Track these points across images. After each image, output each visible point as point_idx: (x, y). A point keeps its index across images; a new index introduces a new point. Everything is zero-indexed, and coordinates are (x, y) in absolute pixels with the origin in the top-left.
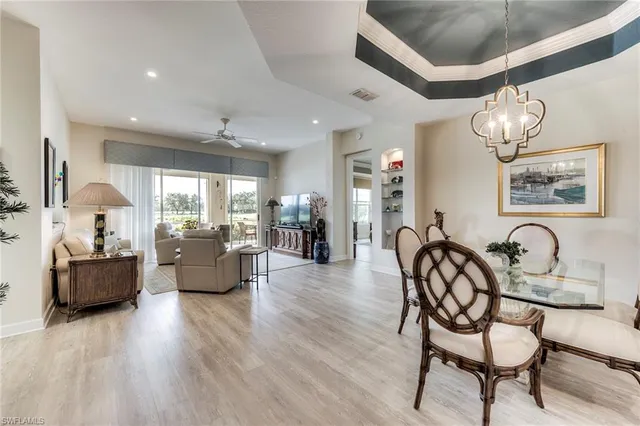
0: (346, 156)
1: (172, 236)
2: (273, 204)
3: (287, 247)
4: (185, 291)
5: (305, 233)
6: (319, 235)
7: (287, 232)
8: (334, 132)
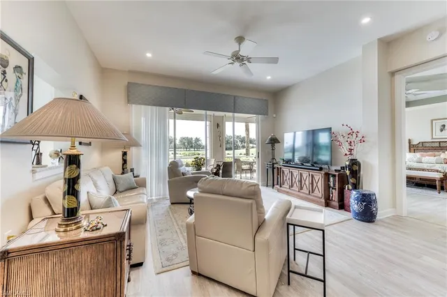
0: (393, 74)
1: (183, 174)
2: (274, 141)
3: (296, 188)
4: (199, 275)
5: (327, 175)
6: (351, 181)
7: (296, 172)
8: (379, 39)
